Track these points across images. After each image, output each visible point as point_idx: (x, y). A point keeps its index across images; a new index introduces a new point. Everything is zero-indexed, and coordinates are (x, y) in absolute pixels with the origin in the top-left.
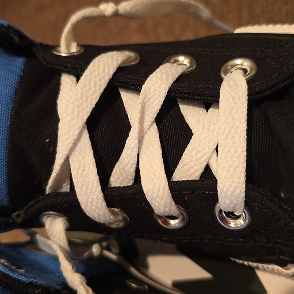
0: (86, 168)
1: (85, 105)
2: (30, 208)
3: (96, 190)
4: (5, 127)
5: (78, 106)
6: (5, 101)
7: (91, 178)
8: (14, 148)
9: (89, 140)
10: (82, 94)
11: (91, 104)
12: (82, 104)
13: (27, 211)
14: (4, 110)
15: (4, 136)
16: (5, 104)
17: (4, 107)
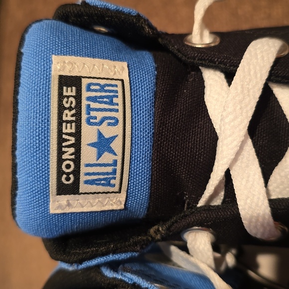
0: (251, 179)
1: (247, 100)
2: (173, 223)
3: (263, 204)
4: (148, 137)
5: (241, 102)
6: (146, 107)
7: (257, 190)
8: (159, 160)
9: (252, 147)
10: (242, 87)
11: (254, 98)
12: (244, 98)
13: (170, 227)
14: (146, 117)
15: (148, 147)
16: (146, 110)
17: (146, 114)
